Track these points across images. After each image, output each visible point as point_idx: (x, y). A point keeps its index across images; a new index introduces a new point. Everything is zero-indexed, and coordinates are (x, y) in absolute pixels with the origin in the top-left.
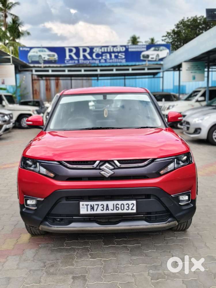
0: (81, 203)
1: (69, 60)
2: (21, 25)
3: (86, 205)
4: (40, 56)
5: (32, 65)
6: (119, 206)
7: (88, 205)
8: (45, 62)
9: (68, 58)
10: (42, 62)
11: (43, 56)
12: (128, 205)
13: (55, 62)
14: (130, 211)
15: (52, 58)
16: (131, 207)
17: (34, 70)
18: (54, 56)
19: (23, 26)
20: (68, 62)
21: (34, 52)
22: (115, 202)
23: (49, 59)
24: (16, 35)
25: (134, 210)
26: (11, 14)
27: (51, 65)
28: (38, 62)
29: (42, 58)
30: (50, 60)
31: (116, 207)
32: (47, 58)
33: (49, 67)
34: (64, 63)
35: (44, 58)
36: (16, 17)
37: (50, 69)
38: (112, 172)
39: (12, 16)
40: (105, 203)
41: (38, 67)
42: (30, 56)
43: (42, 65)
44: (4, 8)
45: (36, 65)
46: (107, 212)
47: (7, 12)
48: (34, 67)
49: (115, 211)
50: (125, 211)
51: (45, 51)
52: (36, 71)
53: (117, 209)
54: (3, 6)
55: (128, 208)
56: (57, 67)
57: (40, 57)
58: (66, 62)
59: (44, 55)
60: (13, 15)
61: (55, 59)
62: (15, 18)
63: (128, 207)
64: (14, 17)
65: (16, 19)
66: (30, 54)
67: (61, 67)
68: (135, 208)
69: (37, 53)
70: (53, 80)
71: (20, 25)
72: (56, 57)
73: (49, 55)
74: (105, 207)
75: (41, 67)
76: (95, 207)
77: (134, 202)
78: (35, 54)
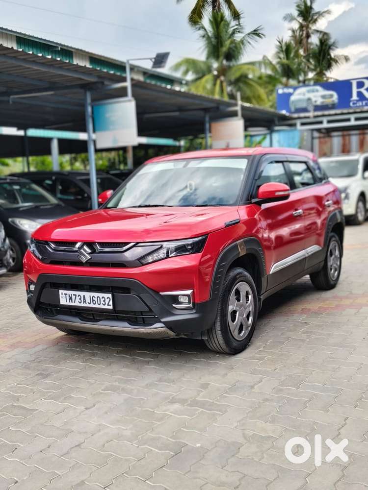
0: (61, 291)
1: (357, 101)
2: (334, 46)
3: (65, 294)
4: (309, 99)
5: (296, 115)
6: (96, 299)
7: (67, 294)
8: (317, 108)
9: (355, 97)
10: (311, 108)
11: (314, 99)
12: (104, 299)
13: (333, 106)
14: (106, 307)
15: (328, 101)
16: (107, 301)
17: (298, 122)
18: (331, 96)
19: (337, 47)
20: (355, 105)
21: (300, 94)
22: (92, 294)
23: (323, 102)
24: (325, 65)
25: (110, 305)
26: (318, 31)
27: (326, 113)
28: (305, 110)
29: (311, 103)
30: (324, 104)
31: (93, 300)
32: (319, 101)
33: (324, 116)
34: (349, 107)
35: (316, 102)
36: (325, 34)
37: (325, 120)
38: (89, 257)
39: (318, 35)
40: (82, 294)
41: (305, 117)
42: (293, 102)
43: (311, 114)
44: (305, 23)
45: (302, 115)
46: (85, 305)
47: (310, 29)
48: (299, 118)
49: (92, 305)
50: (102, 306)
51: (317, 91)
52: (303, 124)
53: (94, 302)
54: (304, 20)
55: (104, 303)
56: (336, 114)
57: (309, 101)
58: (351, 104)
59: (315, 96)
60: (321, 32)
61: (333, 101)
62: (323, 35)
63: (104, 301)
64: (321, 36)
65: (325, 37)
66: (293, 98)
67: (342, 114)
68: (111, 303)
69: (304, 94)
70: (356, 135)
71: (332, 47)
72: (335, 97)
73: (323, 97)
74: (82, 299)
75: (308, 117)
76: (73, 297)
77: (110, 296)
78: (301, 97)
